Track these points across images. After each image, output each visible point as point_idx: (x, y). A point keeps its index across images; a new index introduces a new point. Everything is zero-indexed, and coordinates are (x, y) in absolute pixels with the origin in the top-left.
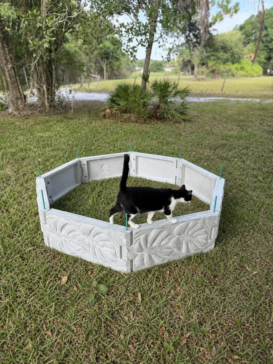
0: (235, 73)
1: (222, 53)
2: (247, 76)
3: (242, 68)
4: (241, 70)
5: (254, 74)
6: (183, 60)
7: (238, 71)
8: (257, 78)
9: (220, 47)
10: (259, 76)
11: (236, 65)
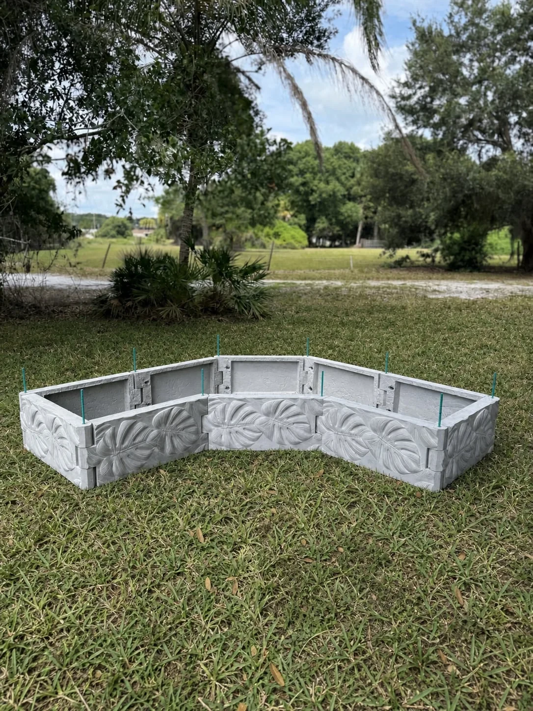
0: (265, 242)
1: (243, 209)
2: (285, 248)
3: (277, 235)
4: (275, 238)
5: (297, 245)
6: (171, 218)
7: (270, 238)
8: (301, 251)
9: (238, 199)
10: (303, 248)
11: (267, 229)
